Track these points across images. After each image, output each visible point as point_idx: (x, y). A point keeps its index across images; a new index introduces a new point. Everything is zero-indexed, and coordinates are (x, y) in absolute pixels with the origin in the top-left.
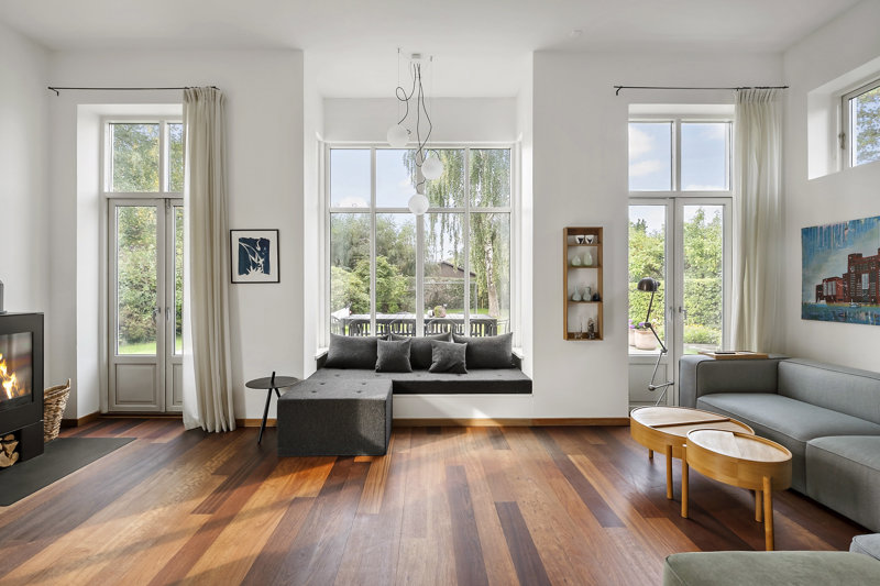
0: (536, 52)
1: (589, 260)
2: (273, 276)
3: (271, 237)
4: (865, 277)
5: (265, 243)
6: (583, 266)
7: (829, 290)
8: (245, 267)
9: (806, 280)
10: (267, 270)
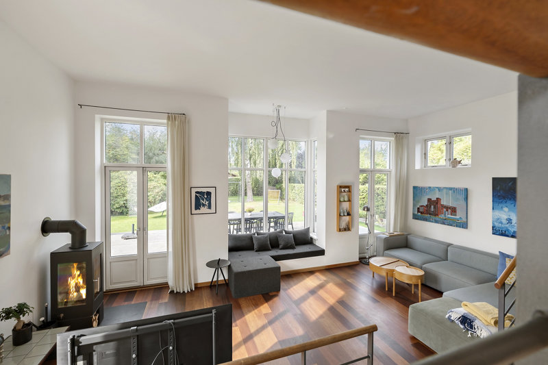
0: (327, 111)
1: (346, 199)
2: (213, 210)
3: (212, 190)
4: (432, 206)
5: (209, 194)
6: (345, 201)
7: (421, 210)
8: (198, 206)
9: (414, 205)
10: (210, 207)
